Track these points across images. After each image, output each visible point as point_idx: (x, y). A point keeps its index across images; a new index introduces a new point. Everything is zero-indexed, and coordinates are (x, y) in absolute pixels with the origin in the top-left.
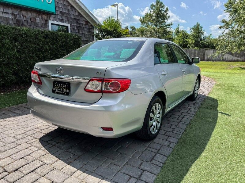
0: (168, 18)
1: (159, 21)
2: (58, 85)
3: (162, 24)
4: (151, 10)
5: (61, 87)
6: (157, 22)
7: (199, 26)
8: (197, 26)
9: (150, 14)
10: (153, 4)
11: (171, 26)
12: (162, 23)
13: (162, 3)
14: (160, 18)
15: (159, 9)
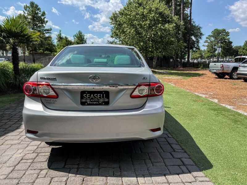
0: (46, 23)
1: (36, 25)
2: (90, 95)
3: (40, 29)
4: (25, 11)
5: (94, 97)
6: (34, 26)
7: (81, 33)
8: (80, 34)
9: (24, 15)
10: (26, 5)
11: (51, 32)
12: (40, 27)
13: (37, 6)
14: (37, 22)
15: (35, 12)
